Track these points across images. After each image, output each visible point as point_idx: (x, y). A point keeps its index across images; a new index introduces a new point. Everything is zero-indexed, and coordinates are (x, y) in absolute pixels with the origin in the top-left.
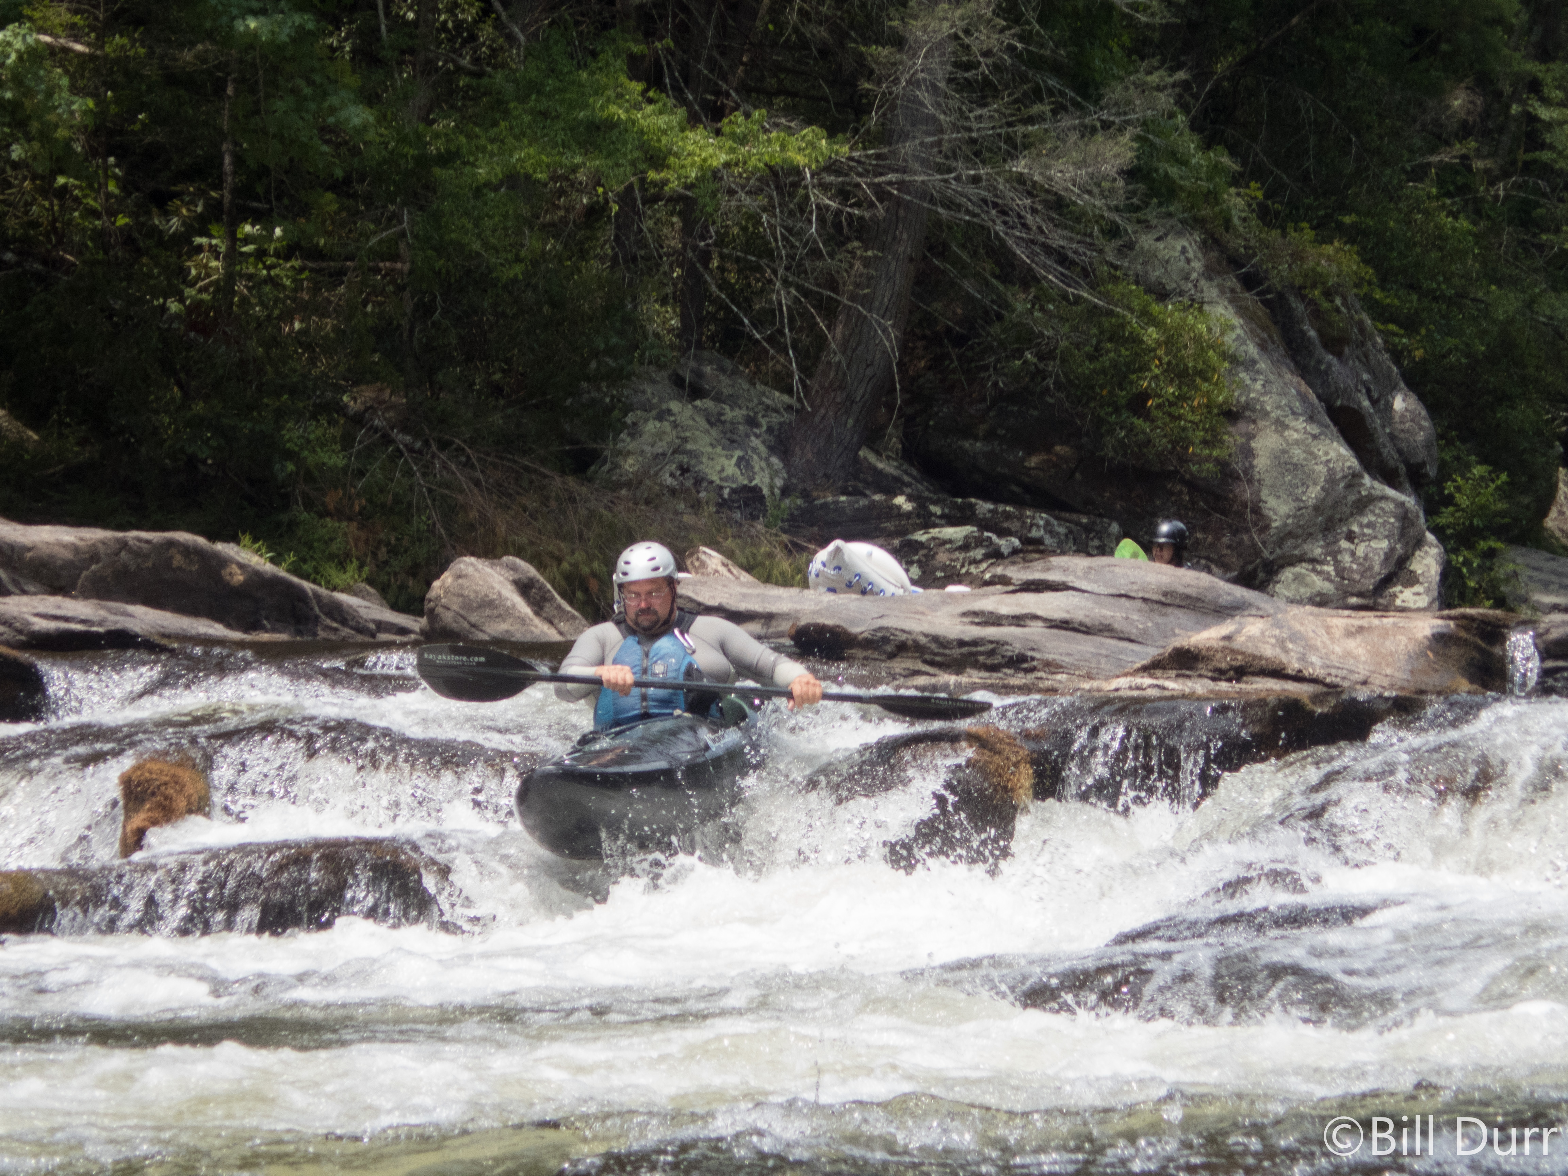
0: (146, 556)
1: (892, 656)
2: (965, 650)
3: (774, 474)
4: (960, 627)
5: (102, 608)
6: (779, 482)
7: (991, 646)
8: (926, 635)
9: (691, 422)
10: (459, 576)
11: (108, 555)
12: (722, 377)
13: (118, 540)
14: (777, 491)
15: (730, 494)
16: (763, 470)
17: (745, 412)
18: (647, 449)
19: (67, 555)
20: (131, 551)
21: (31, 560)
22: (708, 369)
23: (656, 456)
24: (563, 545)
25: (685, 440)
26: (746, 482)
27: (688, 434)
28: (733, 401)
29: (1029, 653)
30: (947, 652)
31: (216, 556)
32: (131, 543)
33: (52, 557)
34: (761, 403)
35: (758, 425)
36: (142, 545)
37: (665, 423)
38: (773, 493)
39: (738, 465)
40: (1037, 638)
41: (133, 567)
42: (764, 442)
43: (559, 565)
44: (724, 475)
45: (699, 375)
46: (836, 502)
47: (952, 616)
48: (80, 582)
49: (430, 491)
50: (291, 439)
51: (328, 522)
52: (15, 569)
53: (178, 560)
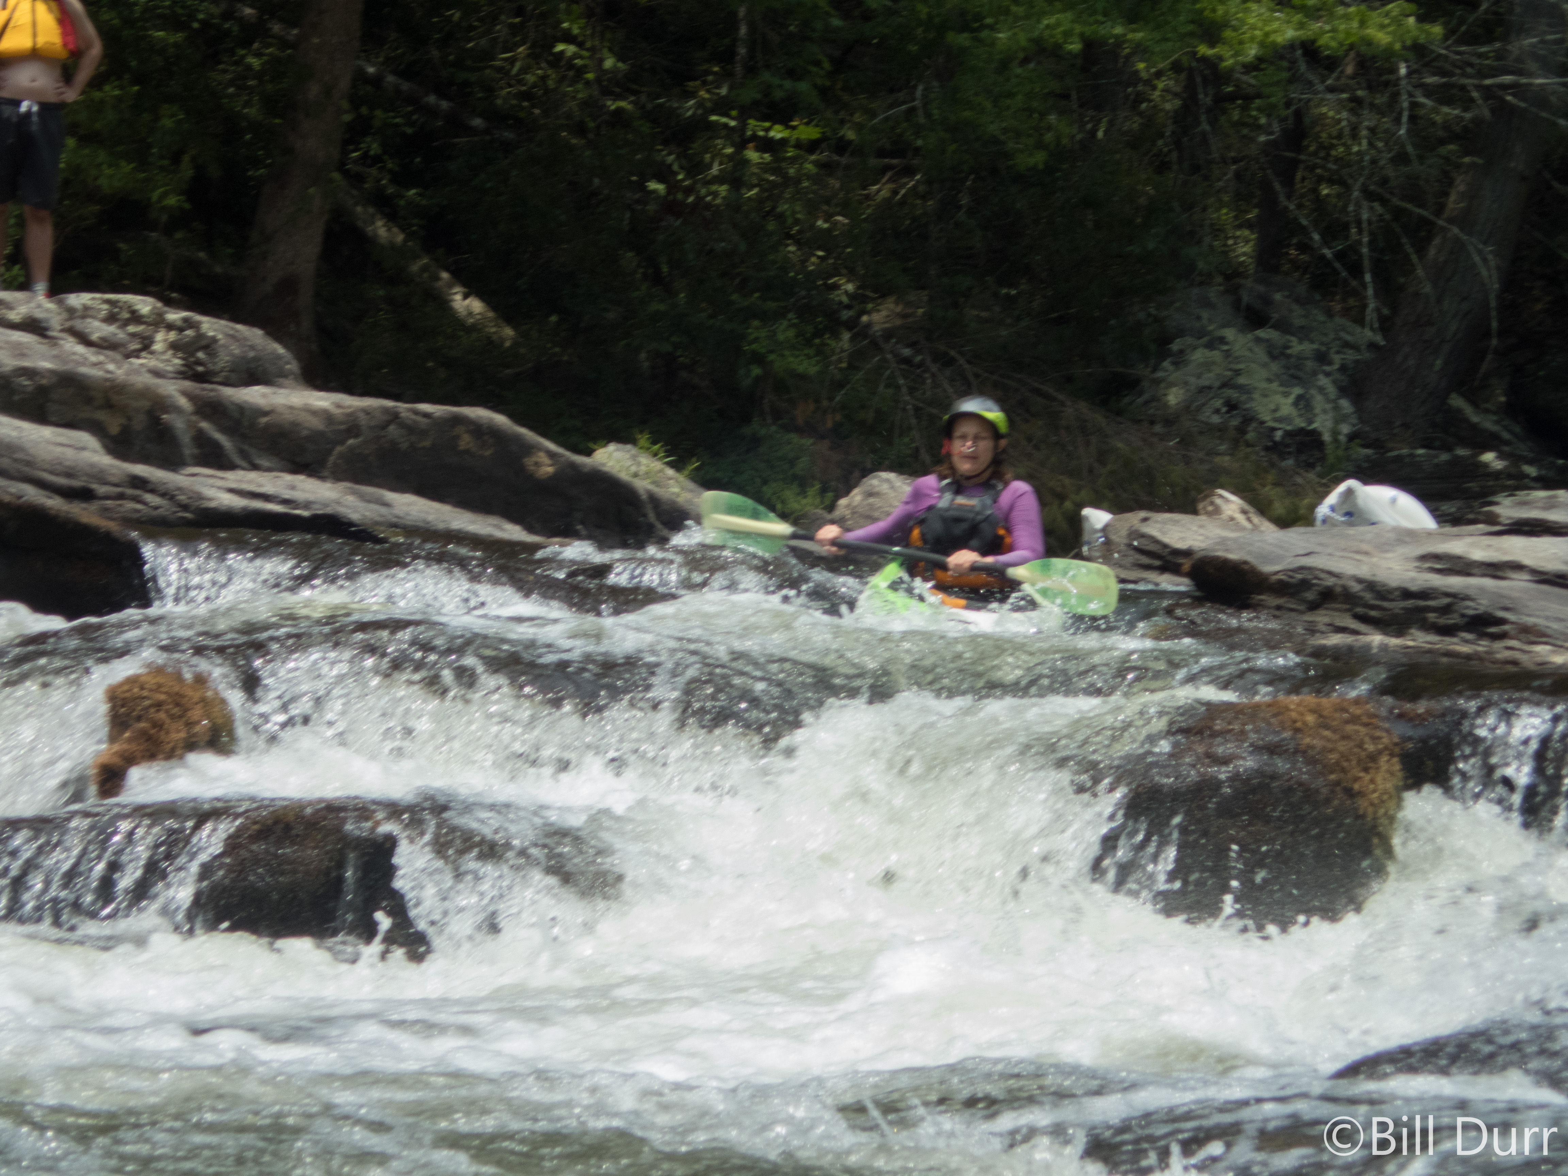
0: (424, 433)
1: (1313, 606)
2: (1410, 603)
3: (1341, 419)
4: (1413, 574)
5: (354, 493)
6: (1345, 429)
7: (1446, 601)
8: (1360, 581)
9: (1248, 354)
10: (870, 494)
11: (371, 428)
12: (1295, 307)
13: (386, 410)
14: (1342, 438)
15: (1283, 437)
16: (1325, 411)
17: (1315, 346)
18: (1192, 380)
19: (316, 424)
20: (403, 425)
21: (268, 426)
22: (1278, 296)
23: (1202, 390)
24: (1067, 481)
25: (1238, 372)
26: (1303, 425)
27: (1241, 366)
28: (1303, 333)
29: (1501, 614)
30: (1385, 604)
31: (518, 439)
32: (403, 415)
33: (295, 425)
34: (1340, 339)
35: (1330, 363)
36: (419, 418)
37: (1216, 353)
38: (1336, 440)
39: (1296, 404)
40: (1515, 594)
41: (404, 446)
42: (1334, 382)
43: (1062, 504)
44: (1278, 415)
45: (1267, 301)
46: (1412, 455)
47: (1407, 559)
48: (332, 459)
49: (917, 409)
50: (756, 340)
51: (794, 437)
52: (244, 437)
53: (466, 441)
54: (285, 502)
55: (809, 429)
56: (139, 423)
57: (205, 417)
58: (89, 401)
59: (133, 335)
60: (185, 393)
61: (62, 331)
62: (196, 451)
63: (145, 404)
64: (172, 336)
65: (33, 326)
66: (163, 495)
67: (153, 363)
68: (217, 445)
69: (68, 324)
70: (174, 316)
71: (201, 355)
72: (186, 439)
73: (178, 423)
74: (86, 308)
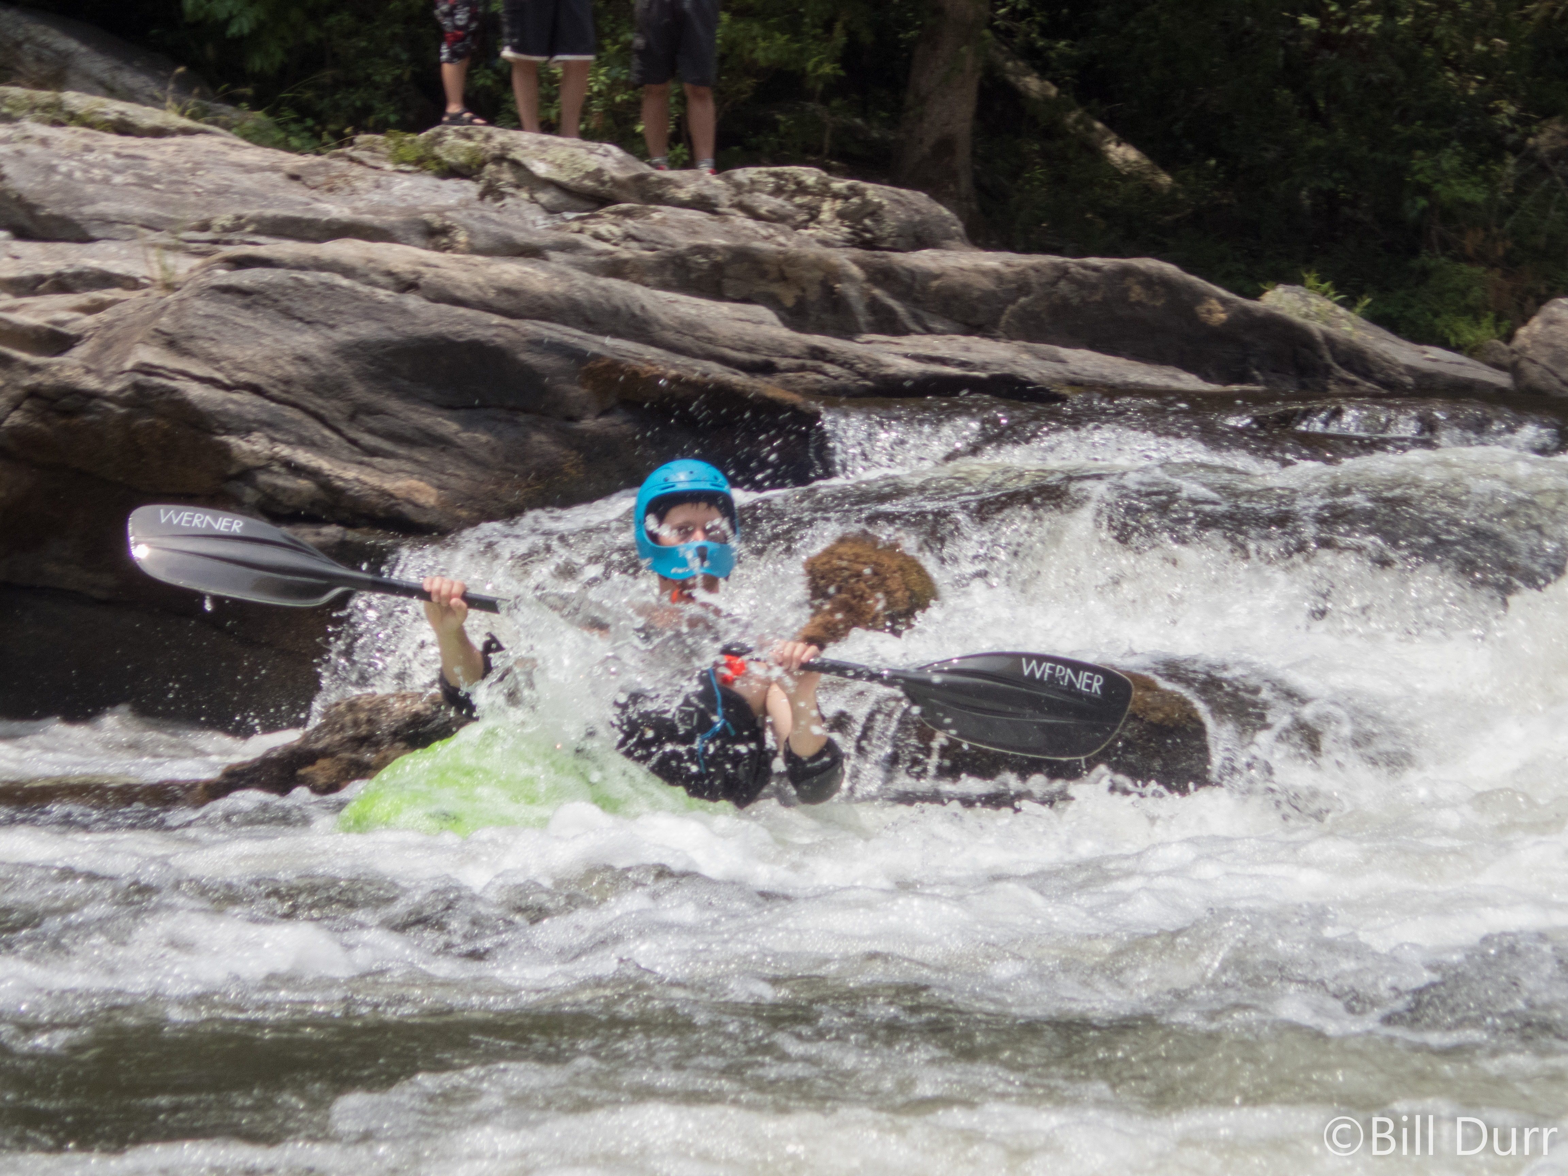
0: (1094, 287)
5: (1028, 351)
11: (1040, 284)
13: (1055, 266)
19: (987, 284)
20: (1073, 280)
21: (938, 290)
31: (1189, 288)
32: (1073, 270)
33: (966, 286)
36: (1089, 273)
41: (1075, 301)
48: (1004, 319)
50: (1421, 170)
51: (1465, 268)
52: (916, 301)
53: (1137, 293)
54: (963, 364)
55: (1479, 258)
56: (814, 294)
57: (877, 283)
58: (763, 274)
59: (800, 206)
60: (856, 262)
61: (732, 206)
62: (871, 318)
63: (818, 274)
64: (839, 204)
65: (703, 203)
66: (842, 365)
67: (821, 233)
68: (891, 311)
69: (736, 200)
70: (839, 184)
71: (867, 222)
72: (860, 307)
73: (852, 292)
74: (753, 182)
